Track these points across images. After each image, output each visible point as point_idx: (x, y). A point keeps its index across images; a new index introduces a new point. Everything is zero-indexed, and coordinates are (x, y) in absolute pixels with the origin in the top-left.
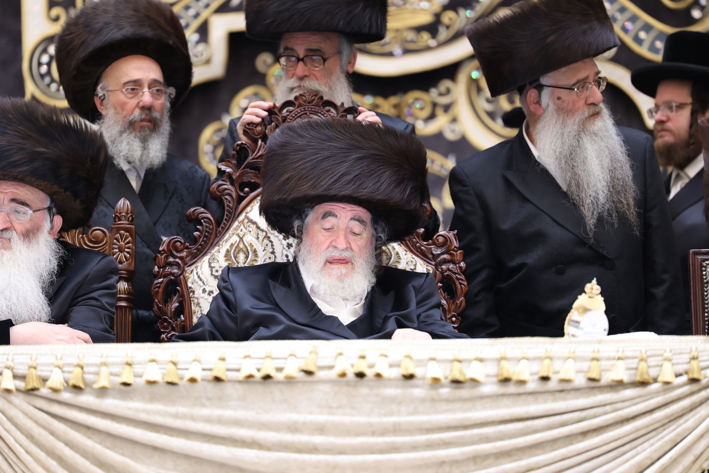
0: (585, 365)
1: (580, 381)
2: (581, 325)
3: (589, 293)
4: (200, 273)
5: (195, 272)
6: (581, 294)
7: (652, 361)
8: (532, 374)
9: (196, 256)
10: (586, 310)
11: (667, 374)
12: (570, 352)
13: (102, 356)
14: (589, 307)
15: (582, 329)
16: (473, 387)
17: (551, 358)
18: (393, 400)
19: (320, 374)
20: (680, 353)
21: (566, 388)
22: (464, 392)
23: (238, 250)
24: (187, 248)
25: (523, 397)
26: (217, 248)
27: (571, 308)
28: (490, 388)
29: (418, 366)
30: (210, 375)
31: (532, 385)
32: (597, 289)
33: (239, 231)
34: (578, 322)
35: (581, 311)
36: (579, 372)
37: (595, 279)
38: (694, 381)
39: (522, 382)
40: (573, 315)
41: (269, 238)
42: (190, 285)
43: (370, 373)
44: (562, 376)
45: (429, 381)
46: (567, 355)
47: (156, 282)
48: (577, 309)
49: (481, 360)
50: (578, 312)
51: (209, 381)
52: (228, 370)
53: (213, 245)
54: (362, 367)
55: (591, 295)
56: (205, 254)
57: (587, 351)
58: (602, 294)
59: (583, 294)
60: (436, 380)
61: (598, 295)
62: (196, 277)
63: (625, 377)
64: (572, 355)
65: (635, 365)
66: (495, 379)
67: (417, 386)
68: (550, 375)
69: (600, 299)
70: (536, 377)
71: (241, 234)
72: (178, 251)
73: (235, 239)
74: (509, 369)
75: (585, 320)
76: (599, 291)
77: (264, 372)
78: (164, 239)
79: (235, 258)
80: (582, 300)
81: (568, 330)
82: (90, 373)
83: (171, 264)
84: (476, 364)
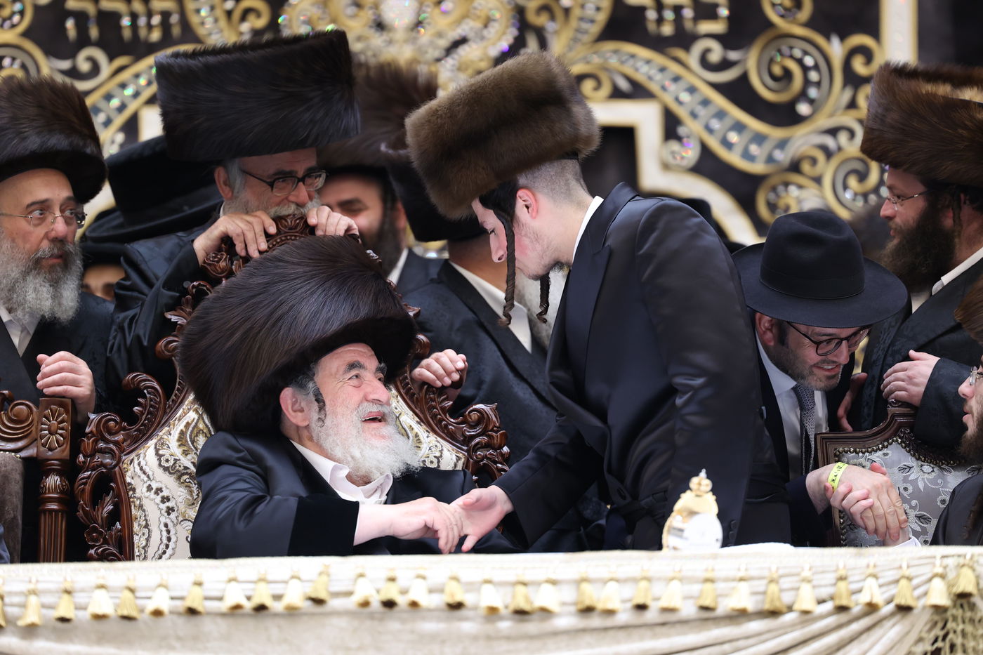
0: (695, 589)
1: (688, 610)
2: (686, 534)
3: (696, 490)
4: (143, 463)
5: (136, 462)
6: (684, 492)
7: (786, 583)
8: (624, 601)
9: (137, 440)
10: (692, 513)
11: (806, 600)
12: (674, 570)
13: (30, 582)
14: (696, 509)
15: (686, 539)
16: (543, 620)
17: (649, 579)
18: (434, 638)
19: (334, 603)
20: (823, 572)
21: (670, 620)
22: (531, 627)
23: (197, 432)
24: (124, 429)
25: (611, 633)
26: (166, 429)
27: (671, 511)
28: (566, 621)
29: (467, 591)
30: (181, 605)
31: (624, 617)
32: (707, 485)
34: (681, 530)
35: (685, 514)
36: (686, 598)
37: (704, 471)
38: (842, 609)
39: (610, 613)
40: (674, 520)
42: (128, 480)
43: (402, 601)
44: (664, 603)
45: (483, 612)
46: (671, 574)
47: (81, 476)
48: (680, 512)
49: (554, 582)
50: (682, 517)
51: (179, 614)
52: (207, 598)
53: (160, 425)
54: (392, 593)
55: (699, 493)
56: (150, 438)
57: (698, 569)
59: (688, 492)
60: (493, 611)
61: (707, 492)
62: (137, 469)
63: (750, 604)
64: (677, 575)
65: (761, 589)
66: (573, 609)
67: (466, 619)
68: (649, 602)
69: (711, 500)
70: (629, 605)
72: (111, 434)
73: (192, 416)
74: (592, 595)
75: (691, 526)
76: (710, 487)
77: (257, 601)
78: (92, 416)
79: (193, 442)
80: (686, 500)
82: (12, 605)
83: (103, 451)
84: (547, 587)
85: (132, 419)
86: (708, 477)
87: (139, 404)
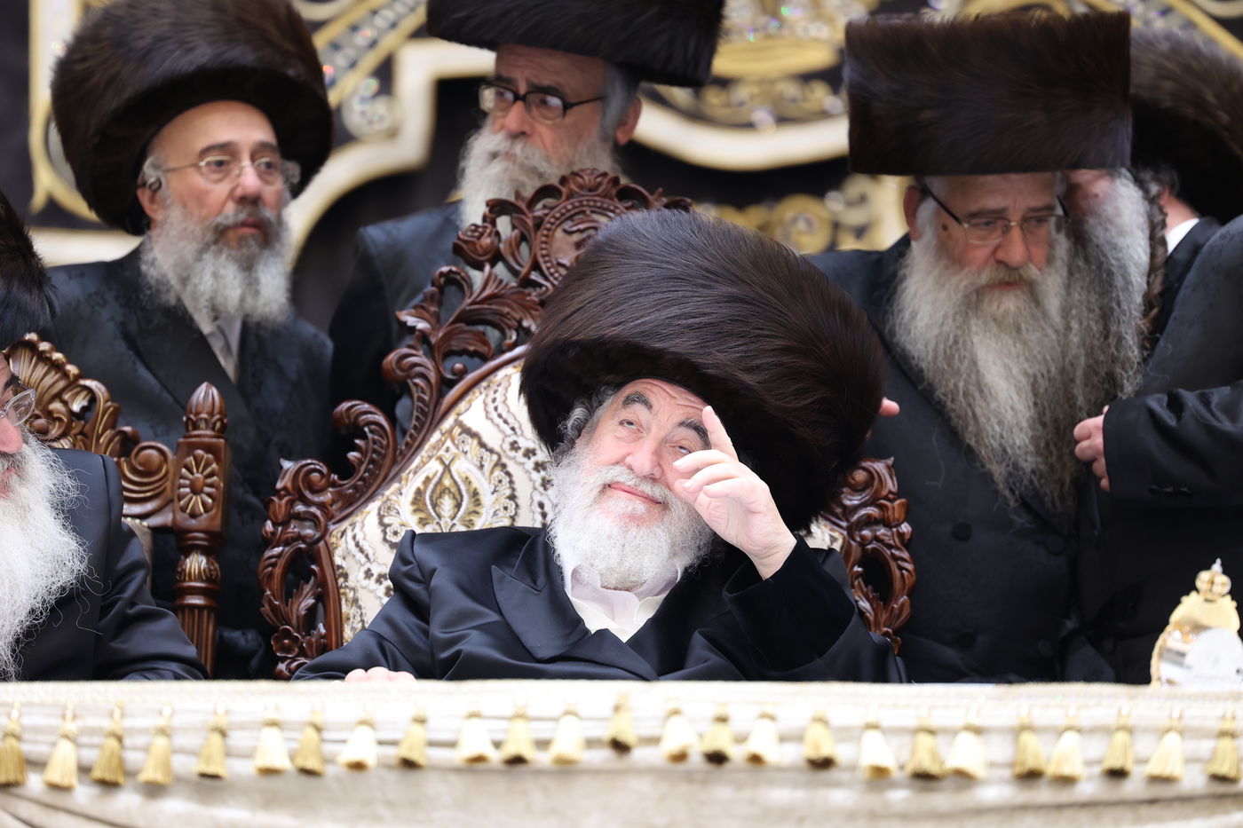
0: (1205, 746)
1: (1193, 780)
2: (1188, 660)
3: (1206, 591)
4: (360, 537)
5: (349, 534)
6: (1187, 593)
8: (1089, 763)
9: (352, 502)
10: (1198, 628)
12: (1170, 717)
13: (160, 713)
14: (1205, 621)
15: (1189, 668)
16: (959, 790)
17: (1130, 730)
18: (785, 813)
21: (1163, 795)
22: (941, 800)
23: (440, 491)
24: (333, 484)
25: (1068, 813)
26: (395, 486)
27: (1167, 623)
28: (995, 792)
29: (840, 740)
30: (393, 753)
31: (1089, 788)
32: (1223, 584)
33: (442, 452)
34: (1182, 655)
35: (1187, 628)
36: (1190, 760)
37: (1219, 561)
39: (1067, 781)
40: (1170, 638)
41: (504, 466)
42: (338, 561)
43: (736, 753)
44: (1154, 768)
45: (864, 774)
46: (1165, 723)
47: (268, 553)
48: (1180, 626)
49: (978, 731)
50: (1182, 633)
51: (389, 767)
52: (432, 744)
53: (387, 480)
54: (721, 740)
55: (1209, 596)
56: (371, 498)
57: (1210, 715)
58: (1233, 593)
59: (1193, 594)
60: (880, 773)
61: (1224, 596)
62: (352, 544)
64: (1175, 724)
66: (1007, 773)
67: (838, 784)
68: (1129, 766)
69: (1229, 605)
70: (1097, 770)
71: (447, 458)
72: (314, 492)
73: (434, 467)
74: (1038, 752)
75: (1196, 648)
76: (1227, 588)
77: (510, 750)
78: (287, 464)
79: (435, 506)
80: (1189, 606)
81: (1158, 669)
82: (135, 749)
83: (299, 517)
84: (966, 738)
85: (346, 470)
86: (1225, 572)
87: (356, 448)
